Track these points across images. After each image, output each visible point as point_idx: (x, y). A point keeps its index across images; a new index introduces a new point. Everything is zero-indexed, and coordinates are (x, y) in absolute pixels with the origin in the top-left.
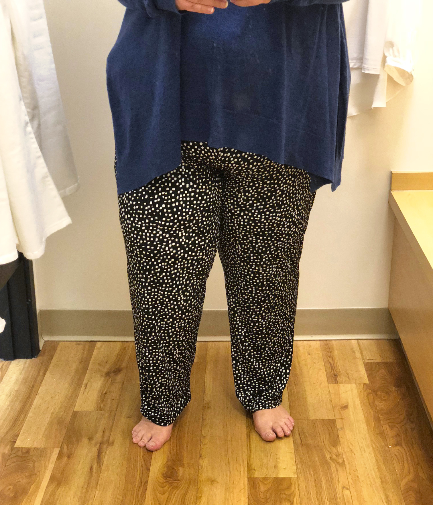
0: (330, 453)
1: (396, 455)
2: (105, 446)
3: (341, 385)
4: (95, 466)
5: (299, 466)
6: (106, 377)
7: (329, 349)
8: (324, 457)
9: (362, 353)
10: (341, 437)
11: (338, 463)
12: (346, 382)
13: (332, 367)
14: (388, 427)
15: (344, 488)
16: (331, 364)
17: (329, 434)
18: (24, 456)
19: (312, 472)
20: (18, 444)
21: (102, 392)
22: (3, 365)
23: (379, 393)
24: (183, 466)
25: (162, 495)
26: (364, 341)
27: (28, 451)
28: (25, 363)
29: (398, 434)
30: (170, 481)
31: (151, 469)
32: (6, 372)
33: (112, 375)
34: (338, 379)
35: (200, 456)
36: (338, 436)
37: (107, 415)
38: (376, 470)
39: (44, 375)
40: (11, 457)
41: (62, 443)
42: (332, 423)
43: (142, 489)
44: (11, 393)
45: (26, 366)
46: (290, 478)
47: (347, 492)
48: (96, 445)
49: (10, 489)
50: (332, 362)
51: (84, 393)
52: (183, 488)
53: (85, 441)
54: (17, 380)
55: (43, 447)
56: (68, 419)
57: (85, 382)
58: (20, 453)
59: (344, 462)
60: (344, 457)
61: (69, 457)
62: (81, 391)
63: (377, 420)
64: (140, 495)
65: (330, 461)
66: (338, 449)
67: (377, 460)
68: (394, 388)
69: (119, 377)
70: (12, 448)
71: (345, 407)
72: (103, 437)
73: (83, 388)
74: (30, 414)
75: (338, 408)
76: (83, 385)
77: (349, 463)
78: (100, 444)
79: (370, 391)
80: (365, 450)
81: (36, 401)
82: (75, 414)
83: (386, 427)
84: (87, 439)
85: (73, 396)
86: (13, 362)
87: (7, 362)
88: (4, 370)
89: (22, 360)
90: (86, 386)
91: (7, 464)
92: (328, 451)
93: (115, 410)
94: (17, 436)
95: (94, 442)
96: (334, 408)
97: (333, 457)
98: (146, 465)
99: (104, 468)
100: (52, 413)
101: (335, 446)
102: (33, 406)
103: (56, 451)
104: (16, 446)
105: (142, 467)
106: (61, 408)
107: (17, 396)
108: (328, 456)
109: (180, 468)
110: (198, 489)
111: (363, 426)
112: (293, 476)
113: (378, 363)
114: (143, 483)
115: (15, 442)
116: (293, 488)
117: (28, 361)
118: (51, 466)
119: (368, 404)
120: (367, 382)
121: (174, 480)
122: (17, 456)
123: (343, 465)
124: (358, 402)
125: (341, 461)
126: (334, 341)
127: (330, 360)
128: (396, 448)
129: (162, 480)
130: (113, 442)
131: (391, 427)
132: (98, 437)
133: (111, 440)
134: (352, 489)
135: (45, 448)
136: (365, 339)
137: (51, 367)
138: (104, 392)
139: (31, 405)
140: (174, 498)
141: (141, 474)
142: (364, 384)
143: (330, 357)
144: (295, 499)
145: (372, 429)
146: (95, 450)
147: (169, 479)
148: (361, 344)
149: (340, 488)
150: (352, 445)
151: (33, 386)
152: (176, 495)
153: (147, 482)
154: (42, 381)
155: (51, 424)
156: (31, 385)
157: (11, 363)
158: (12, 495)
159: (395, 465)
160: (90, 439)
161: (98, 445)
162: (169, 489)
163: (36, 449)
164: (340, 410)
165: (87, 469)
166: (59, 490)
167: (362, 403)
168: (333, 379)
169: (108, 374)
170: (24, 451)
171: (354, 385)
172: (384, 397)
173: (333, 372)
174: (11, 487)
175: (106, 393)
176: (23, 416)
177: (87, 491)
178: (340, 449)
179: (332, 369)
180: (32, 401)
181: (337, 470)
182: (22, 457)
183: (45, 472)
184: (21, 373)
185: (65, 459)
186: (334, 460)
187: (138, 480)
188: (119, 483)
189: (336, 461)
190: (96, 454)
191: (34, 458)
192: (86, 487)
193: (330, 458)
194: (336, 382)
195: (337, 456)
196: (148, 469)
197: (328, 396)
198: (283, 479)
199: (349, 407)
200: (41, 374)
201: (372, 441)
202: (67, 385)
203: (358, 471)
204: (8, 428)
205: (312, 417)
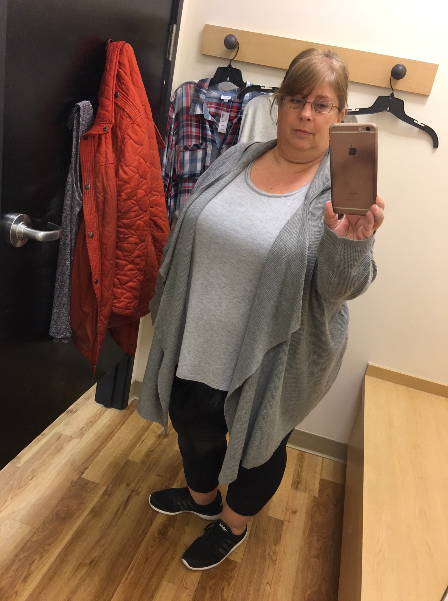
0: (270, 549)
1: (312, 566)
2: (134, 494)
3: (299, 492)
4: (121, 509)
5: (246, 553)
6: (157, 438)
7: (302, 459)
8: (265, 551)
9: (322, 470)
10: (282, 538)
11: (272, 559)
12: (303, 491)
13: (298, 475)
14: (316, 538)
15: (268, 583)
16: (298, 472)
17: (276, 532)
18: (84, 486)
19: (252, 562)
20: (84, 476)
21: (150, 450)
22: (102, 410)
23: (321, 507)
24: (174, 528)
25: (151, 547)
26: (326, 460)
27: (87, 482)
28: (116, 412)
29: (321, 548)
30: (161, 538)
31: (153, 523)
32: (102, 416)
33: (161, 437)
34: (299, 486)
35: (188, 523)
36: (281, 536)
37: (145, 469)
38: (295, 574)
39: (123, 424)
40: (76, 484)
41: (110, 483)
42: (282, 522)
43: (141, 538)
44: (97, 433)
45: (115, 415)
46: (236, 562)
47: (268, 588)
48: (129, 491)
49: (64, 510)
50: (300, 471)
51: (139, 447)
52: (166, 546)
53: (124, 485)
54: (105, 425)
55: (97, 482)
56: (122, 464)
57: (143, 438)
58: (82, 483)
59: (276, 560)
60: (278, 556)
61: (109, 496)
62: (138, 445)
63: (311, 530)
64: (138, 542)
65: (267, 556)
66: (277, 547)
67: (298, 566)
68: (332, 506)
69: (165, 441)
70: (80, 478)
71: (294, 512)
72: (136, 486)
73: (140, 442)
74: (101, 454)
75: (290, 511)
76: (141, 440)
77: (279, 563)
78: (132, 491)
79: (315, 503)
80: (293, 554)
81: (109, 444)
82: (128, 461)
83: (315, 539)
84: (126, 485)
85: (132, 447)
86: (109, 409)
87: (106, 408)
88: (101, 414)
89: (115, 409)
90: (143, 442)
91: (71, 490)
92: (270, 547)
93: (152, 466)
94: (86, 468)
95: (129, 488)
96: (287, 510)
97: (270, 554)
98: (152, 519)
99: (125, 512)
100: (115, 457)
101: (275, 545)
102: (105, 448)
103: (104, 488)
104: (82, 477)
105: (149, 519)
106: (121, 454)
107: (99, 437)
108: (268, 551)
109: (171, 530)
110: (175, 551)
111: (300, 533)
112: (239, 561)
113: (329, 482)
114: (144, 534)
115: (84, 473)
116: (235, 571)
117: (119, 410)
118: (96, 500)
119: (310, 514)
120: (317, 496)
121: (164, 538)
122: (80, 485)
123: (274, 562)
124: (304, 511)
125: (274, 559)
126: (307, 454)
127: (299, 469)
128: (315, 559)
129: (156, 535)
130: (140, 493)
131: (318, 540)
132: (133, 485)
133: (139, 490)
134: (272, 586)
135: (98, 484)
136: (328, 459)
137: (128, 420)
138: (151, 450)
139: (105, 446)
140: (158, 553)
141: (146, 525)
142: (314, 497)
143: (300, 466)
144: (233, 582)
145: (305, 537)
146: (127, 495)
147: (161, 536)
148: (324, 462)
149: (266, 582)
150: (287, 547)
151: (113, 431)
152: (159, 551)
153: (146, 533)
154: (119, 429)
155: (110, 465)
156: (112, 431)
157: (108, 409)
158: (63, 516)
159: (309, 574)
160: (128, 485)
161: (130, 492)
162: (157, 545)
163: (93, 483)
164: (291, 513)
165: (115, 510)
166: (93, 520)
167: (307, 513)
168: (296, 485)
169: (159, 436)
170: (85, 482)
171: (307, 495)
172: (323, 512)
173: (297, 479)
174: (66, 509)
175: (152, 451)
176: (97, 453)
177: (108, 528)
178: (277, 548)
179: (298, 477)
180: (107, 444)
181: (269, 566)
182: (82, 486)
183: (90, 503)
184: (109, 420)
185: (107, 496)
186: (271, 555)
187: (142, 528)
188: (130, 528)
189: (271, 557)
190: (126, 499)
191: (89, 490)
192: (109, 524)
193: (269, 553)
194: (297, 488)
195: (274, 553)
196: (152, 523)
197: (287, 499)
198: (232, 561)
199: (297, 513)
200: (121, 424)
201: (301, 548)
202: (132, 437)
203: (282, 571)
204: (84, 461)
205: (270, 515)
